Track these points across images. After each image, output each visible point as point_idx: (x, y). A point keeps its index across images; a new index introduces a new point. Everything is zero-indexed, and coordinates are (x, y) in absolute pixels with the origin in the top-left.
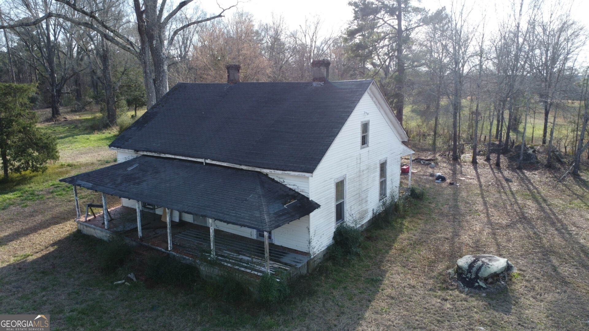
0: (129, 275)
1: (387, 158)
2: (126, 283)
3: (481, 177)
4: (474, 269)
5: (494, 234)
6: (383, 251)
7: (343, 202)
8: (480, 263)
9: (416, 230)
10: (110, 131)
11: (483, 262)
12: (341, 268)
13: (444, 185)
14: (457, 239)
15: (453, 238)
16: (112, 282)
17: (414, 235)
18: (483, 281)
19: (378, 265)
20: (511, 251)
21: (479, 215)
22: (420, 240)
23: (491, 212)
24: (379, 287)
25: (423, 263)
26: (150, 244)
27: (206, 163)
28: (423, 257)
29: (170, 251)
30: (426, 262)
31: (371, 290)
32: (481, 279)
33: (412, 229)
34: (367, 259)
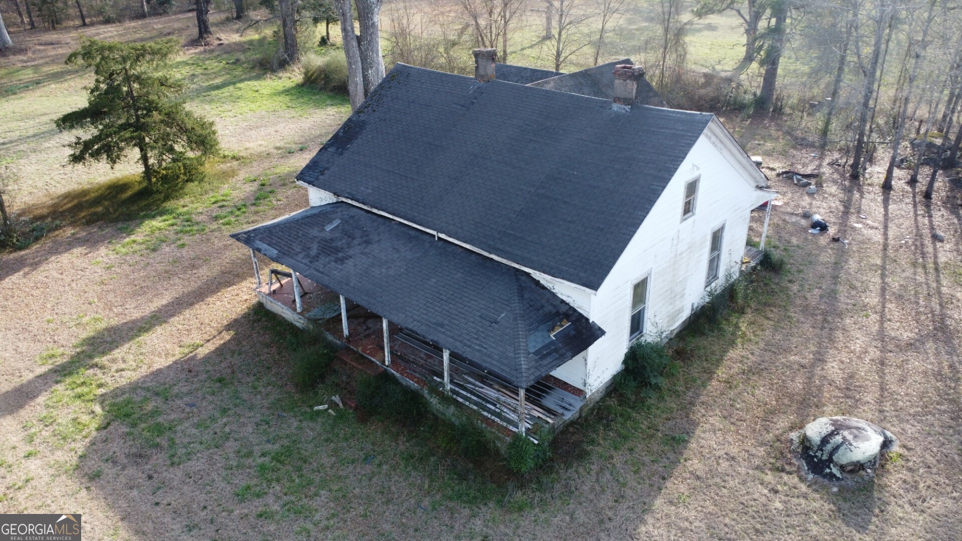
0: (333, 398)
1: (725, 220)
2: (330, 411)
3: (890, 225)
4: (829, 447)
5: (882, 363)
6: (699, 382)
7: (644, 308)
8: (838, 439)
9: (757, 343)
10: (289, 75)
11: (844, 438)
12: (629, 410)
13: (823, 240)
14: (820, 368)
15: (813, 365)
16: (311, 407)
17: (752, 354)
18: (838, 468)
19: (687, 408)
20: (900, 403)
21: (867, 316)
22: (759, 364)
23: (890, 309)
24: (681, 454)
25: (755, 412)
26: (360, 350)
27: (439, 238)
28: (758, 401)
29: (388, 366)
30: (759, 412)
31: (668, 458)
32: (836, 465)
33: (750, 340)
34: (671, 397)
